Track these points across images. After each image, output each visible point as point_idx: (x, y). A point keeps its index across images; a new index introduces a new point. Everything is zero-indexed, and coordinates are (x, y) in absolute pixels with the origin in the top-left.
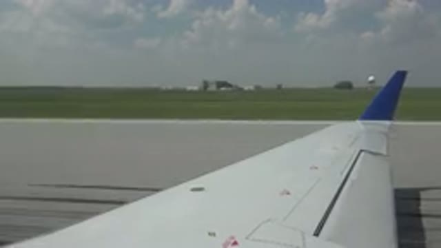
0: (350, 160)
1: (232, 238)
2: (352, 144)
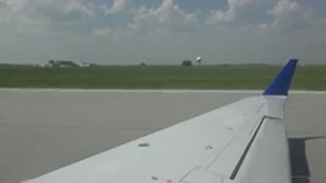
0: (256, 124)
1: (169, 181)
2: (258, 112)
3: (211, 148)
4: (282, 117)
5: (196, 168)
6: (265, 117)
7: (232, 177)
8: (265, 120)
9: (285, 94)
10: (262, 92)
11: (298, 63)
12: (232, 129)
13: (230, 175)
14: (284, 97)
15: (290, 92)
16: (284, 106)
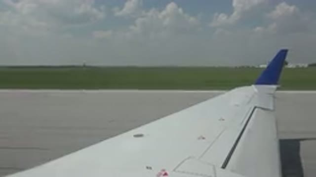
1: (164, 170)
2: (249, 102)
3: (204, 138)
4: (271, 108)
5: (189, 158)
6: (255, 107)
7: (224, 167)
8: (256, 109)
12: (223, 120)
13: (221, 165)
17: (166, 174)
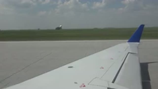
1: (83, 84)
2: (125, 50)
3: (103, 68)
4: (137, 53)
5: (96, 78)
6: (129, 53)
7: (113, 82)
8: (129, 54)
9: (139, 41)
10: (127, 40)
11: (145, 27)
12: (113, 59)
13: (112, 81)
14: (138, 43)
15: (141, 40)
16: (138, 48)
17: (84, 86)
